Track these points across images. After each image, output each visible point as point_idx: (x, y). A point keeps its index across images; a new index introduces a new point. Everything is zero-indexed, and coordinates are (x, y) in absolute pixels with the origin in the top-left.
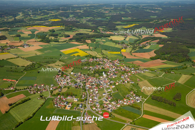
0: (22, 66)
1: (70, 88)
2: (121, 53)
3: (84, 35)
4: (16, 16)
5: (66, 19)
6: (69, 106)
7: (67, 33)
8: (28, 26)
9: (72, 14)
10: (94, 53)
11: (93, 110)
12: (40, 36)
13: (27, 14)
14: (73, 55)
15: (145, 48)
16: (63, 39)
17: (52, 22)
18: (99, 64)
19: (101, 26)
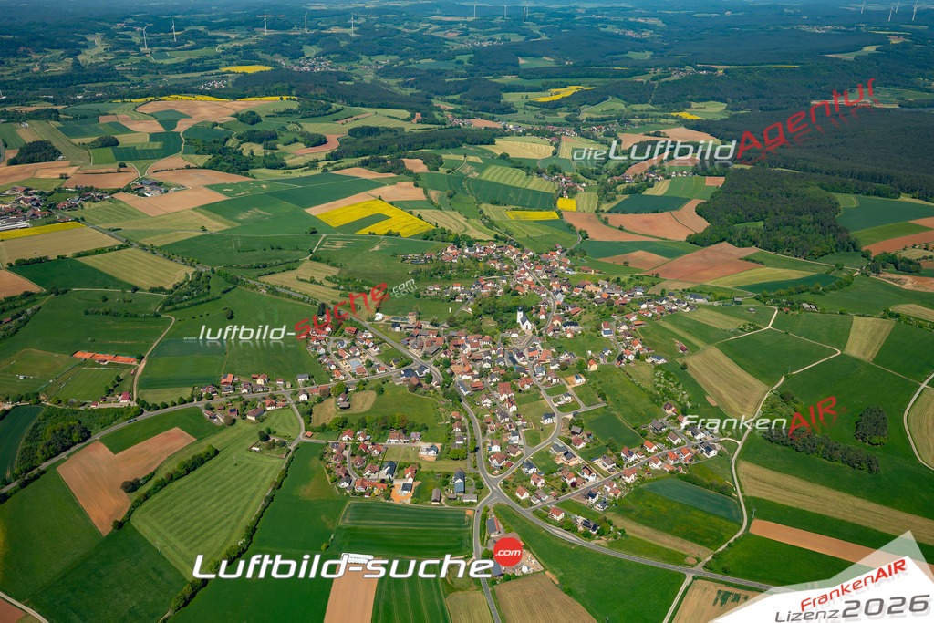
0: (153, 290)
1: (387, 393)
2: (561, 215)
3: (382, 136)
4: (79, 53)
5: (289, 63)
6: (405, 487)
7: (312, 127)
8: (141, 97)
9: (312, 41)
10: (453, 221)
11: (518, 501)
12: (204, 141)
13: (125, 45)
14: (365, 231)
15: (649, 192)
16: (298, 154)
17: (238, 79)
18: (490, 272)
19: (444, 92)
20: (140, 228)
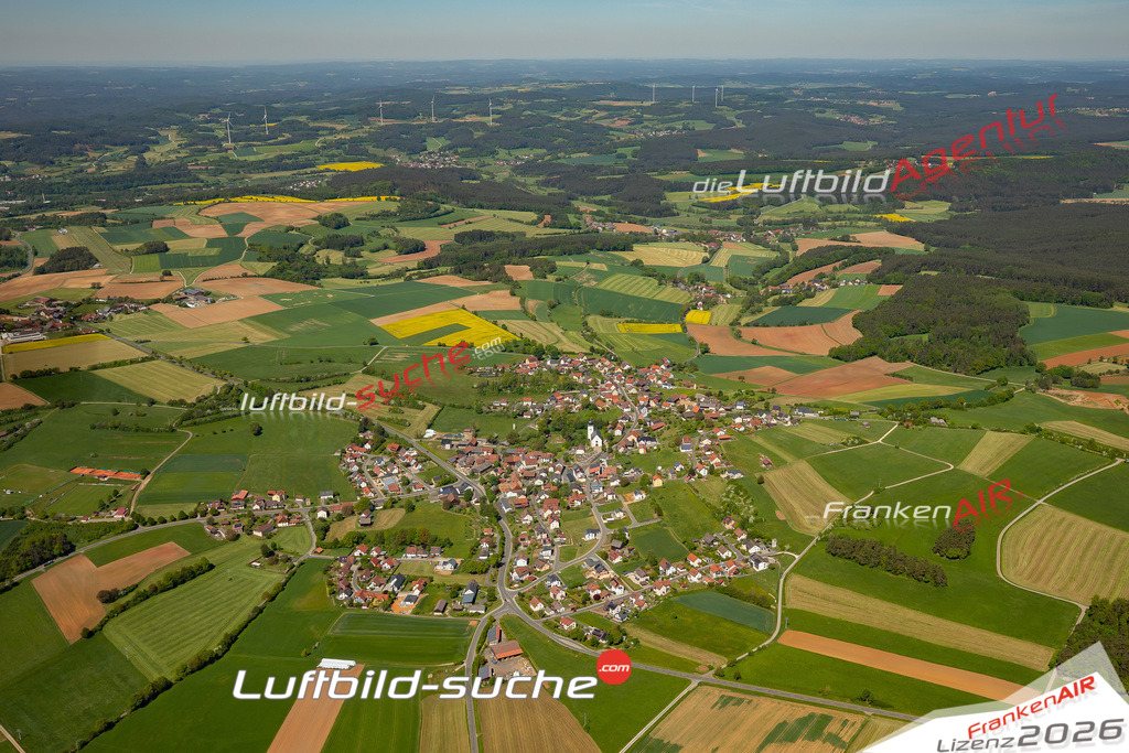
3: (496, 241)
4: (147, 149)
5: (406, 159)
7: (409, 232)
8: (209, 198)
12: (271, 247)
13: (204, 139)
16: (389, 262)
17: (334, 177)
19: (590, 192)
20: (173, 340)
